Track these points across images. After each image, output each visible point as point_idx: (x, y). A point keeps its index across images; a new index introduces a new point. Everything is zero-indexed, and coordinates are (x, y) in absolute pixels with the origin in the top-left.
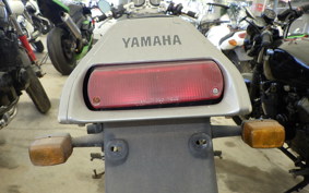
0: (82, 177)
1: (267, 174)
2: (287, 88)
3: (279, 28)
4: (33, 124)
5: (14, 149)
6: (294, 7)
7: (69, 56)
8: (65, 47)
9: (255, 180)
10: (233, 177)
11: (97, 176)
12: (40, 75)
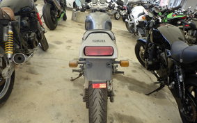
0: (66, 80)
1: (148, 85)
2: (158, 47)
3: (160, 18)
4: (41, 56)
5: (35, 67)
6: (169, 8)
7: (54, 20)
8: (52, 14)
9: (142, 87)
10: (132, 85)
11: (72, 80)
12: (44, 32)
